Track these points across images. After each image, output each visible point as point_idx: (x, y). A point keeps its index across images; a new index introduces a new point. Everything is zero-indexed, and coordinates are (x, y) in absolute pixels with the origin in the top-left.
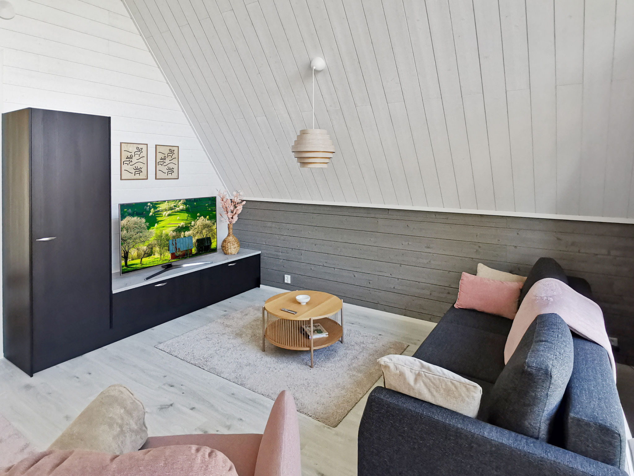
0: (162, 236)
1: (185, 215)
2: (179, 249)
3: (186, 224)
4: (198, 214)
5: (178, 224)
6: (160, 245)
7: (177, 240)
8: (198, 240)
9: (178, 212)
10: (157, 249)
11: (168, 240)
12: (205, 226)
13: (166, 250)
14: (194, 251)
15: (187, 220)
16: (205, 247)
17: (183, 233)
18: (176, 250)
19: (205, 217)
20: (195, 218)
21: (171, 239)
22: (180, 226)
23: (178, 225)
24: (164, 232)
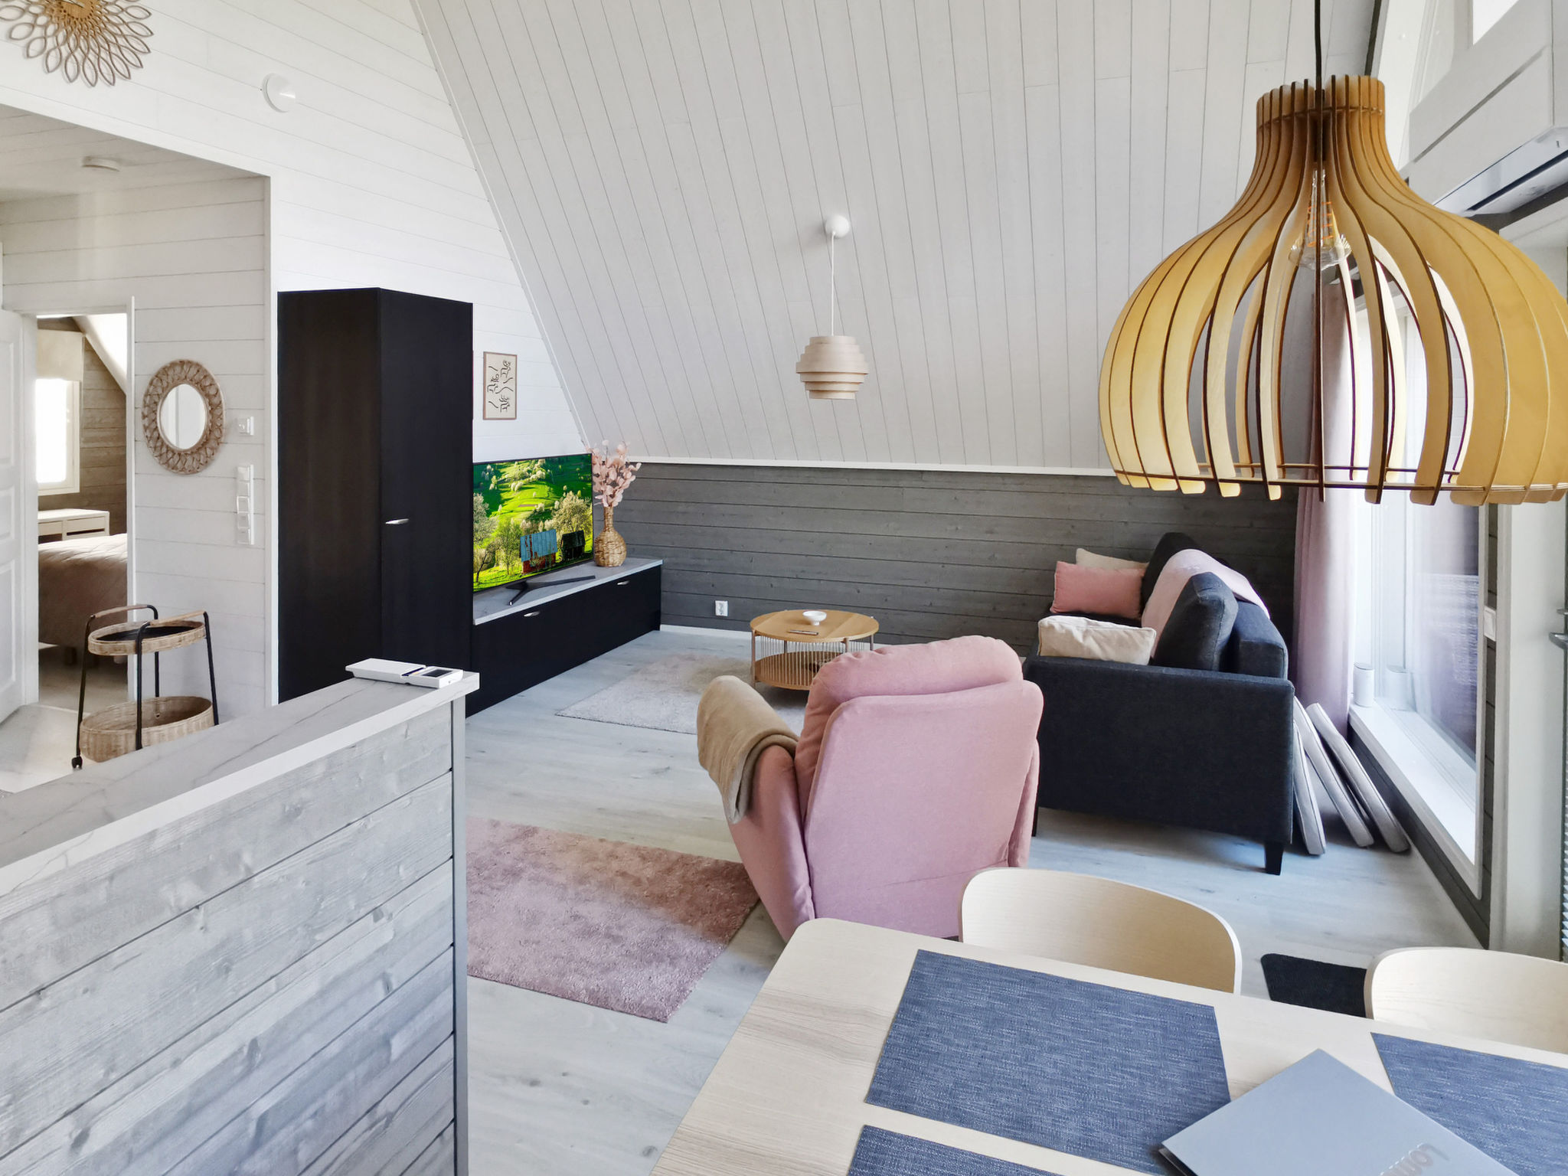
0: (509, 530)
1: (544, 490)
2: (536, 553)
3: (546, 507)
4: (565, 487)
5: (533, 505)
6: (507, 547)
7: (532, 536)
8: (565, 537)
9: (534, 482)
10: (501, 554)
11: (519, 537)
12: (576, 510)
13: (516, 555)
14: (558, 557)
15: (547, 498)
16: (575, 548)
17: (541, 523)
18: (532, 555)
19: (575, 493)
20: (559, 494)
21: (523, 534)
22: (538, 509)
23: (533, 509)
24: (512, 521)
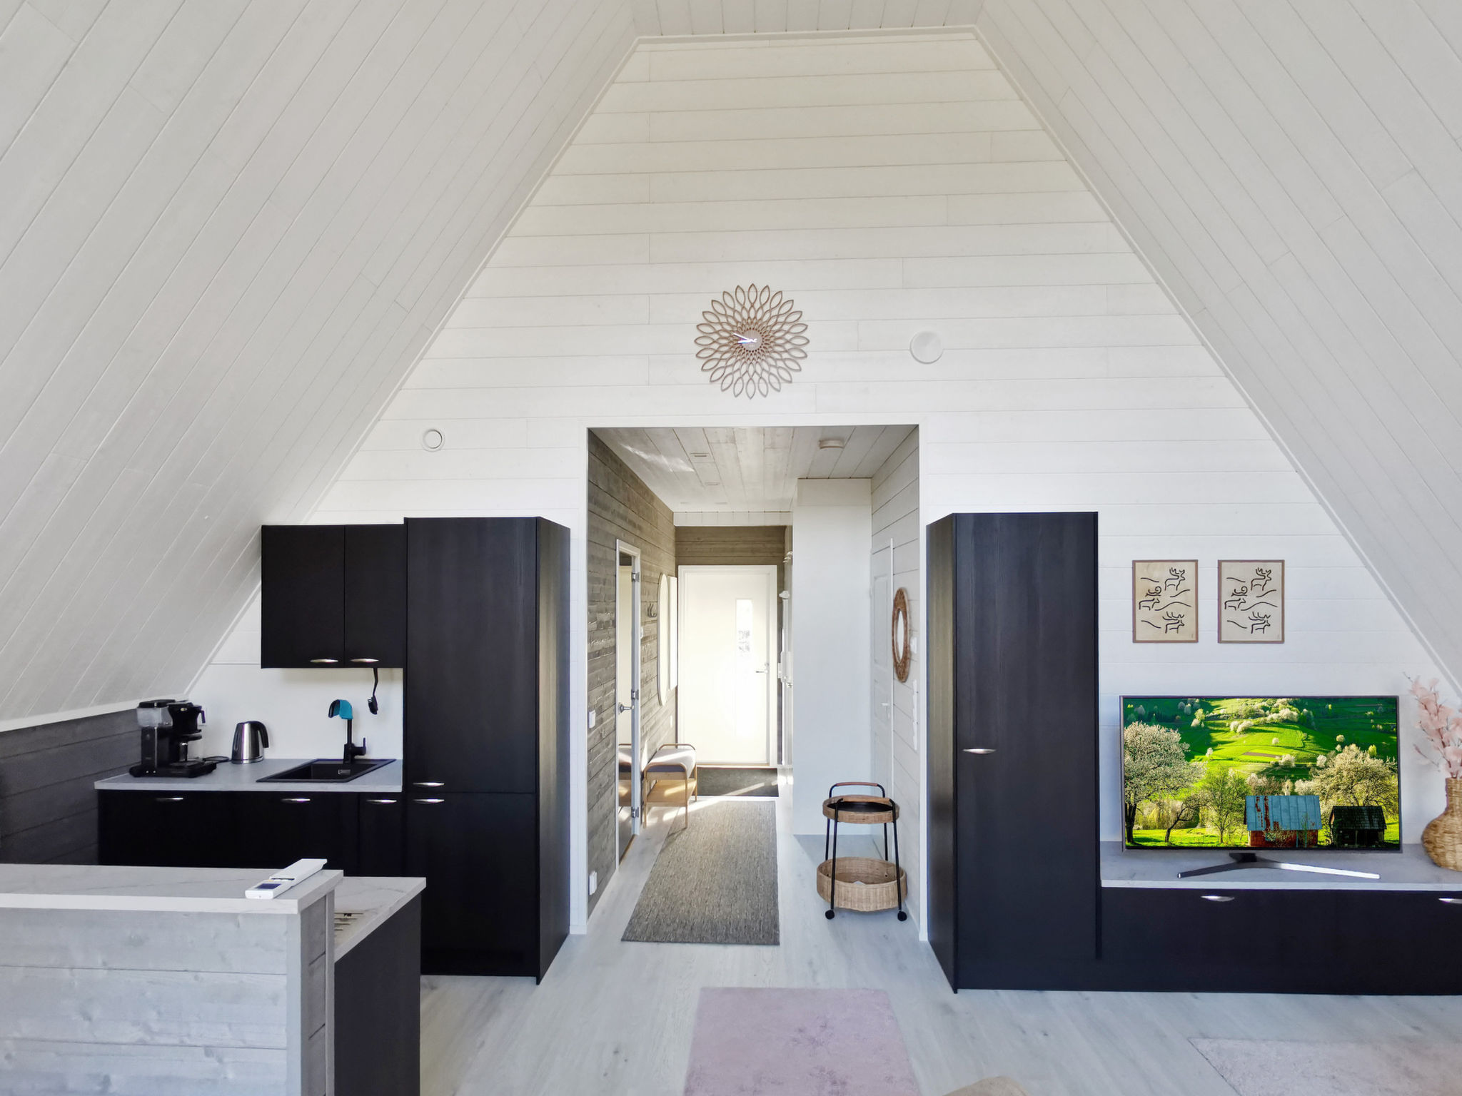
0: (1224, 783)
1: (1297, 737)
2: (1276, 824)
3: (1298, 760)
4: (1340, 737)
5: (1274, 756)
6: (1220, 806)
7: (1269, 798)
8: (1337, 811)
9: (1273, 724)
10: (1211, 813)
11: (1243, 796)
12: (1363, 774)
13: (1238, 820)
14: (1323, 836)
15: (1301, 749)
16: (1362, 832)
17: (1288, 783)
18: (1268, 824)
19: (1364, 748)
20: (1328, 745)
21: (1252, 793)
22: (1282, 762)
23: (1273, 761)
24: (1231, 772)
